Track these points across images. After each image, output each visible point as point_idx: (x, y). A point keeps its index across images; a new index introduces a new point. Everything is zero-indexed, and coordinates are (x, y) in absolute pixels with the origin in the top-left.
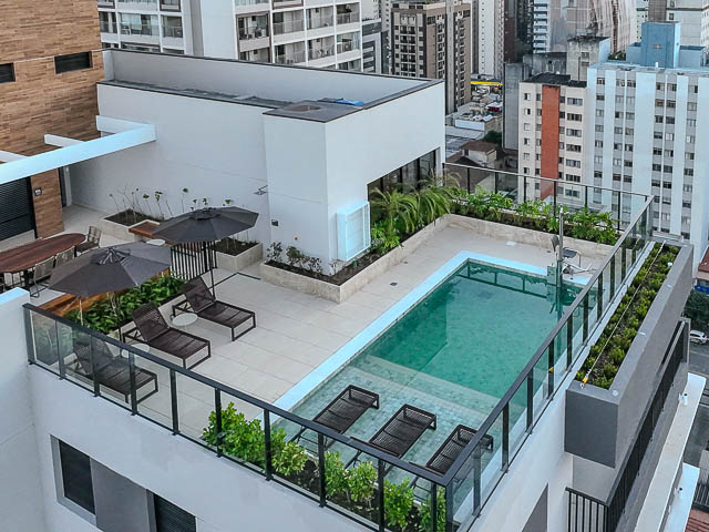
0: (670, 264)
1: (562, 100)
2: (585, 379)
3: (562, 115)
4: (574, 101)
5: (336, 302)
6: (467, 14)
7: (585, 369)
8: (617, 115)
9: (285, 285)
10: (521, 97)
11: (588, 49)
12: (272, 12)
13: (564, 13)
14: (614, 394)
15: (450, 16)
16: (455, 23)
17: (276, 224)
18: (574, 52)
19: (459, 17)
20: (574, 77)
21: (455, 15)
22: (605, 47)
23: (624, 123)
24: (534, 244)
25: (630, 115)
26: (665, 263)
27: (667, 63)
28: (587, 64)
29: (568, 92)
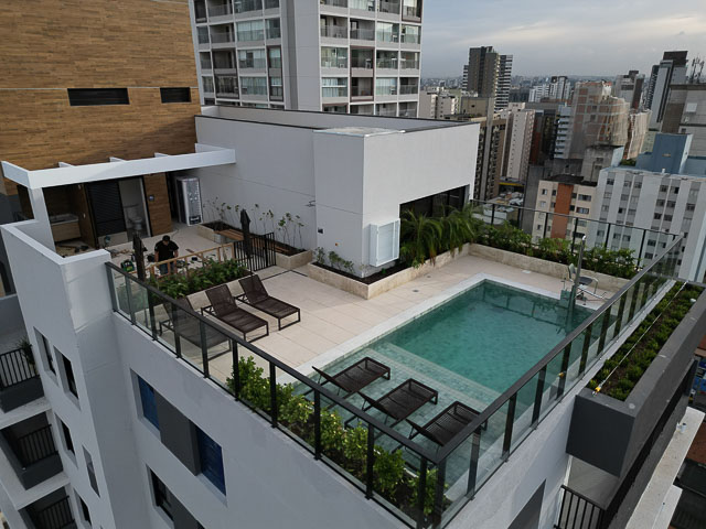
0: (693, 300)
1: (574, 196)
2: (599, 389)
3: (572, 208)
4: (585, 198)
5: (364, 298)
6: (502, 127)
7: (598, 378)
8: (620, 211)
9: (326, 282)
10: (540, 192)
11: (603, 155)
12: (350, 104)
13: (584, 127)
14: (631, 406)
15: (489, 129)
16: (492, 134)
17: (321, 231)
18: (590, 157)
19: (496, 129)
20: (587, 178)
21: (493, 128)
22: (618, 155)
23: (625, 218)
24: (549, 274)
25: (632, 211)
26: (688, 299)
27: (673, 169)
28: (601, 168)
29: (581, 190)
